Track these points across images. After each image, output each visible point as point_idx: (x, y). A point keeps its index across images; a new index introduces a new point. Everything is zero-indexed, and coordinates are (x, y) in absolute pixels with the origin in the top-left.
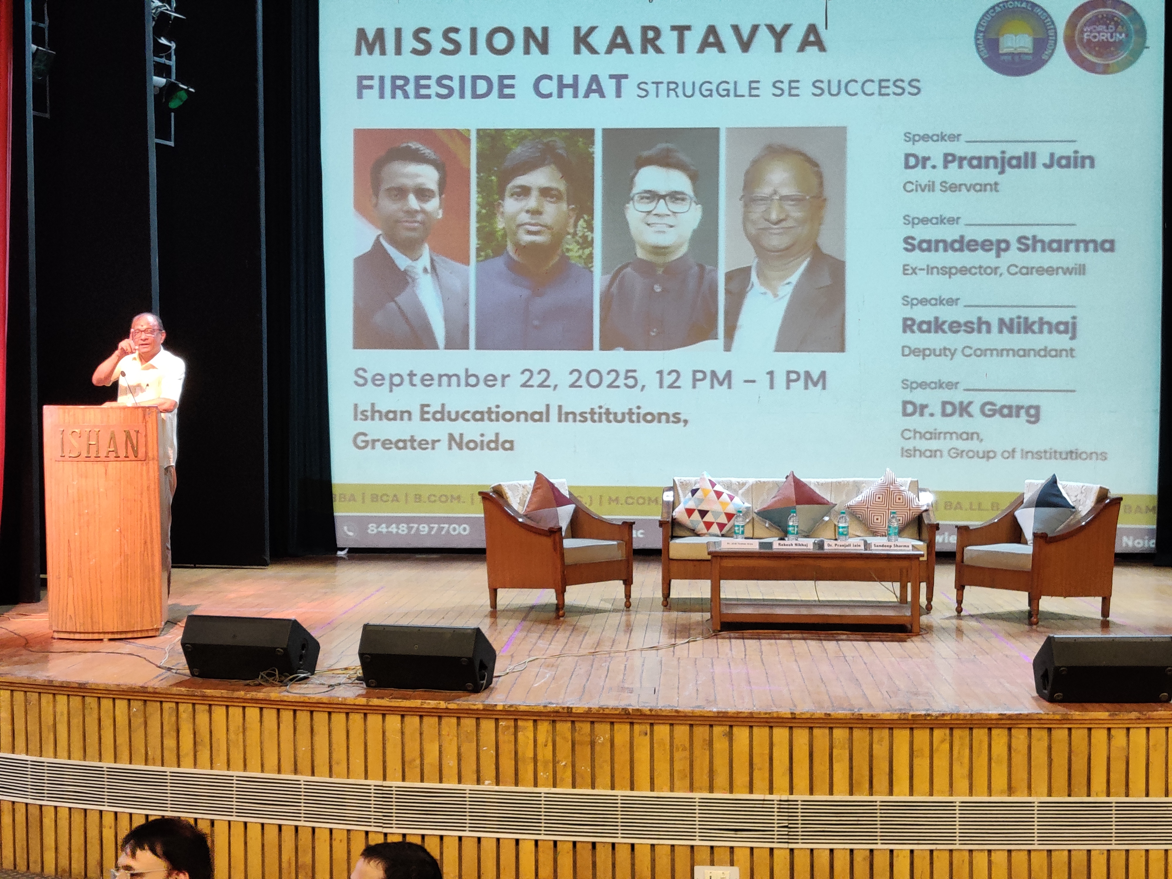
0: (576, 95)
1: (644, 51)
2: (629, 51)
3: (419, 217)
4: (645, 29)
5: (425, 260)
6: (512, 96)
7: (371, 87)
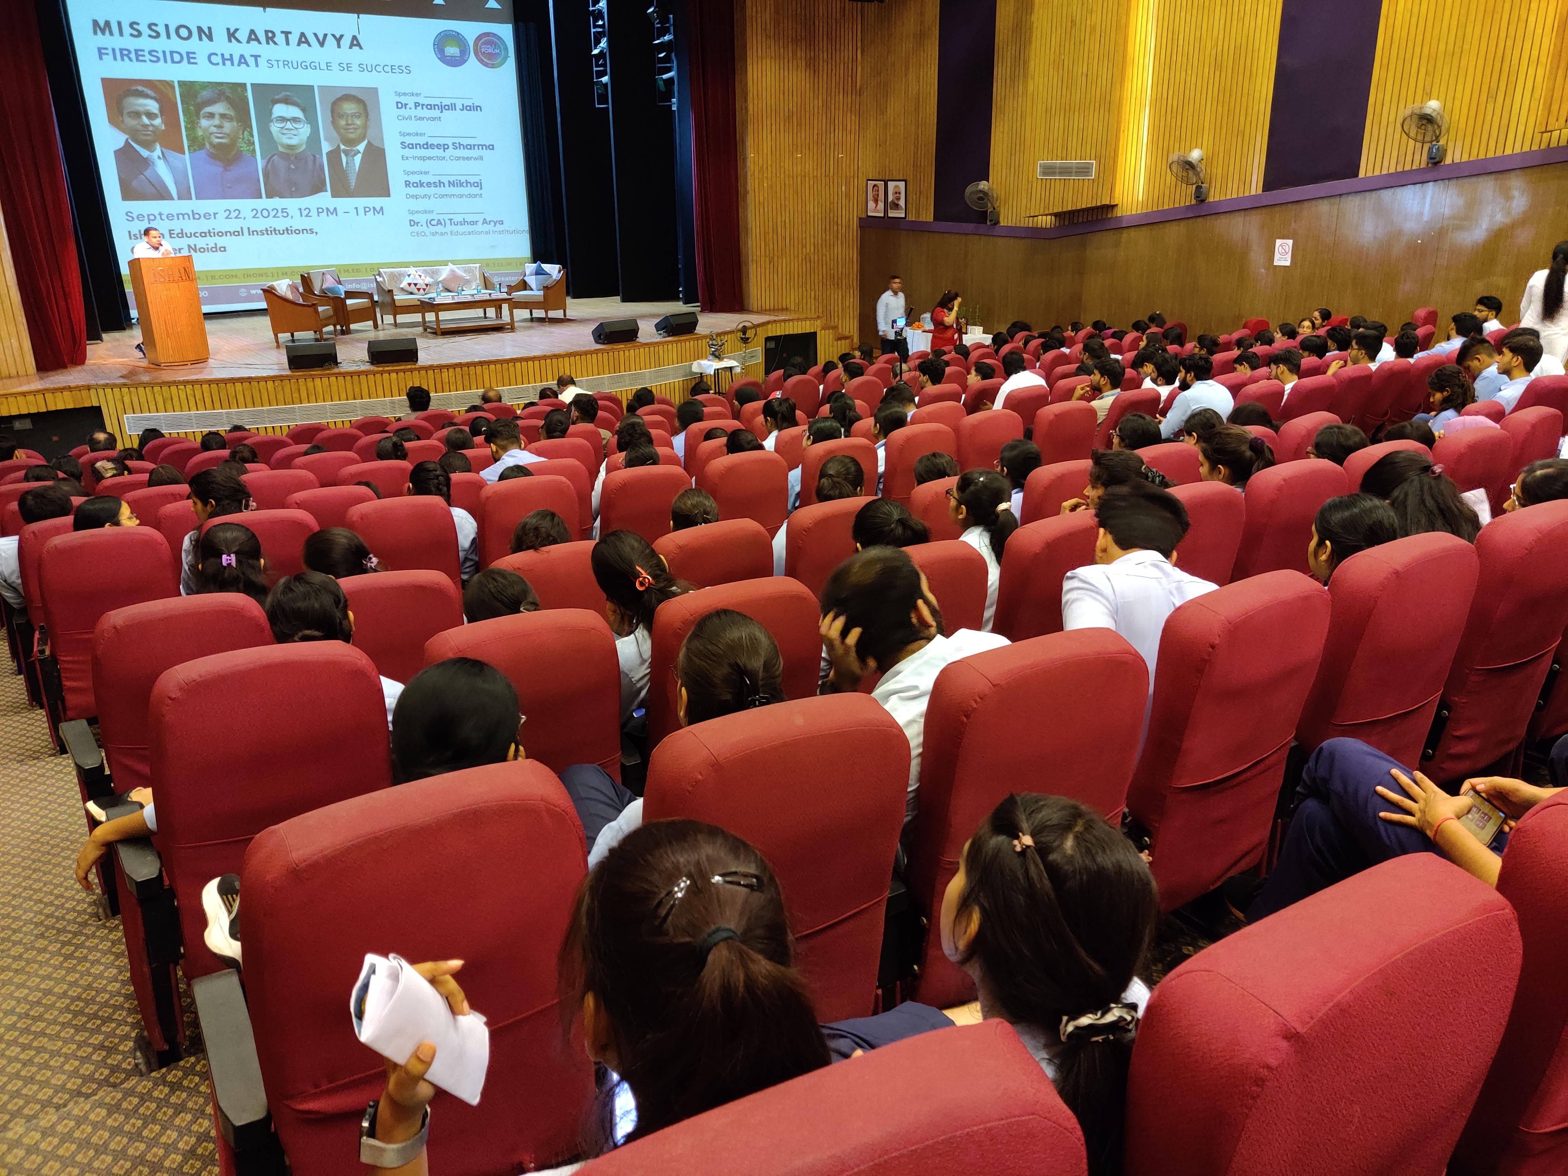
0: (233, 64)
1: (268, 43)
2: (260, 43)
3: (151, 128)
4: (267, 32)
5: (158, 152)
6: (196, 63)
7: (107, 54)
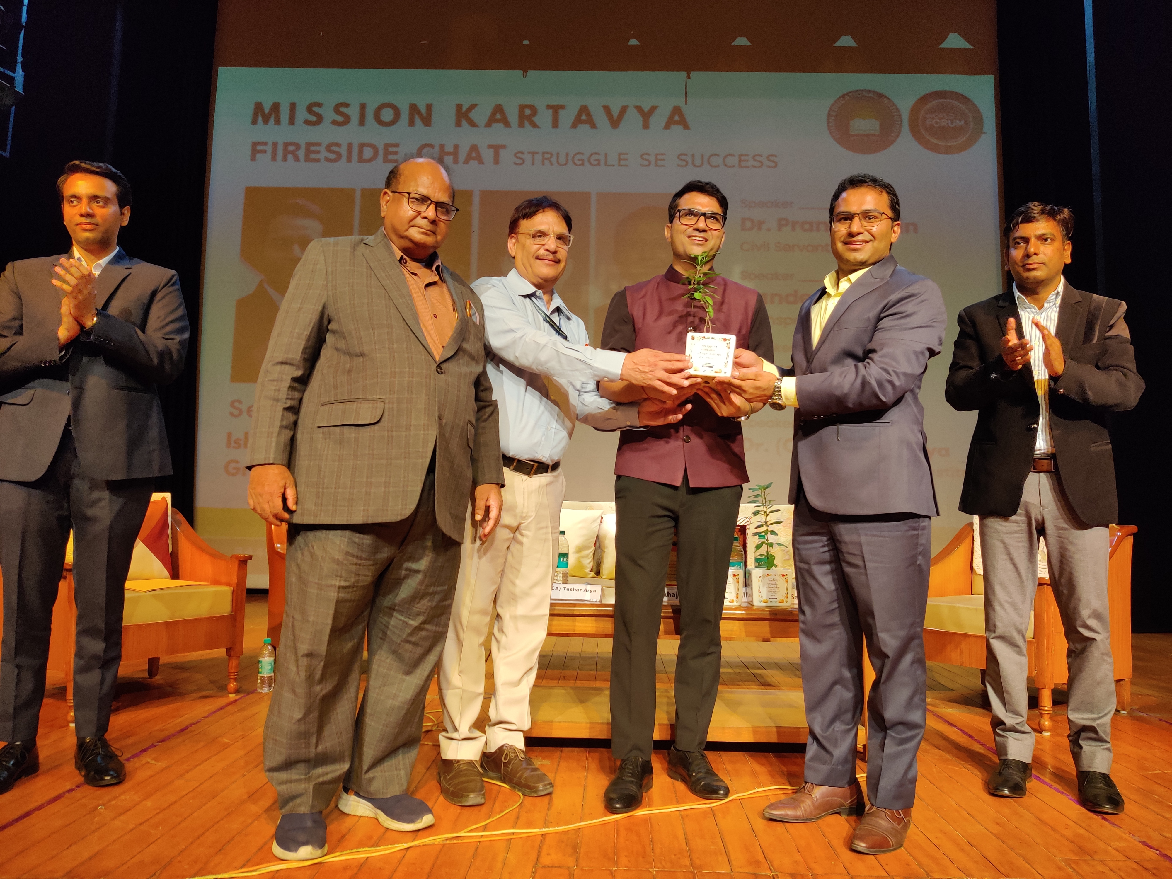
0: (456, 162)
1: (521, 125)
2: (507, 125)
4: (522, 108)
7: (264, 152)
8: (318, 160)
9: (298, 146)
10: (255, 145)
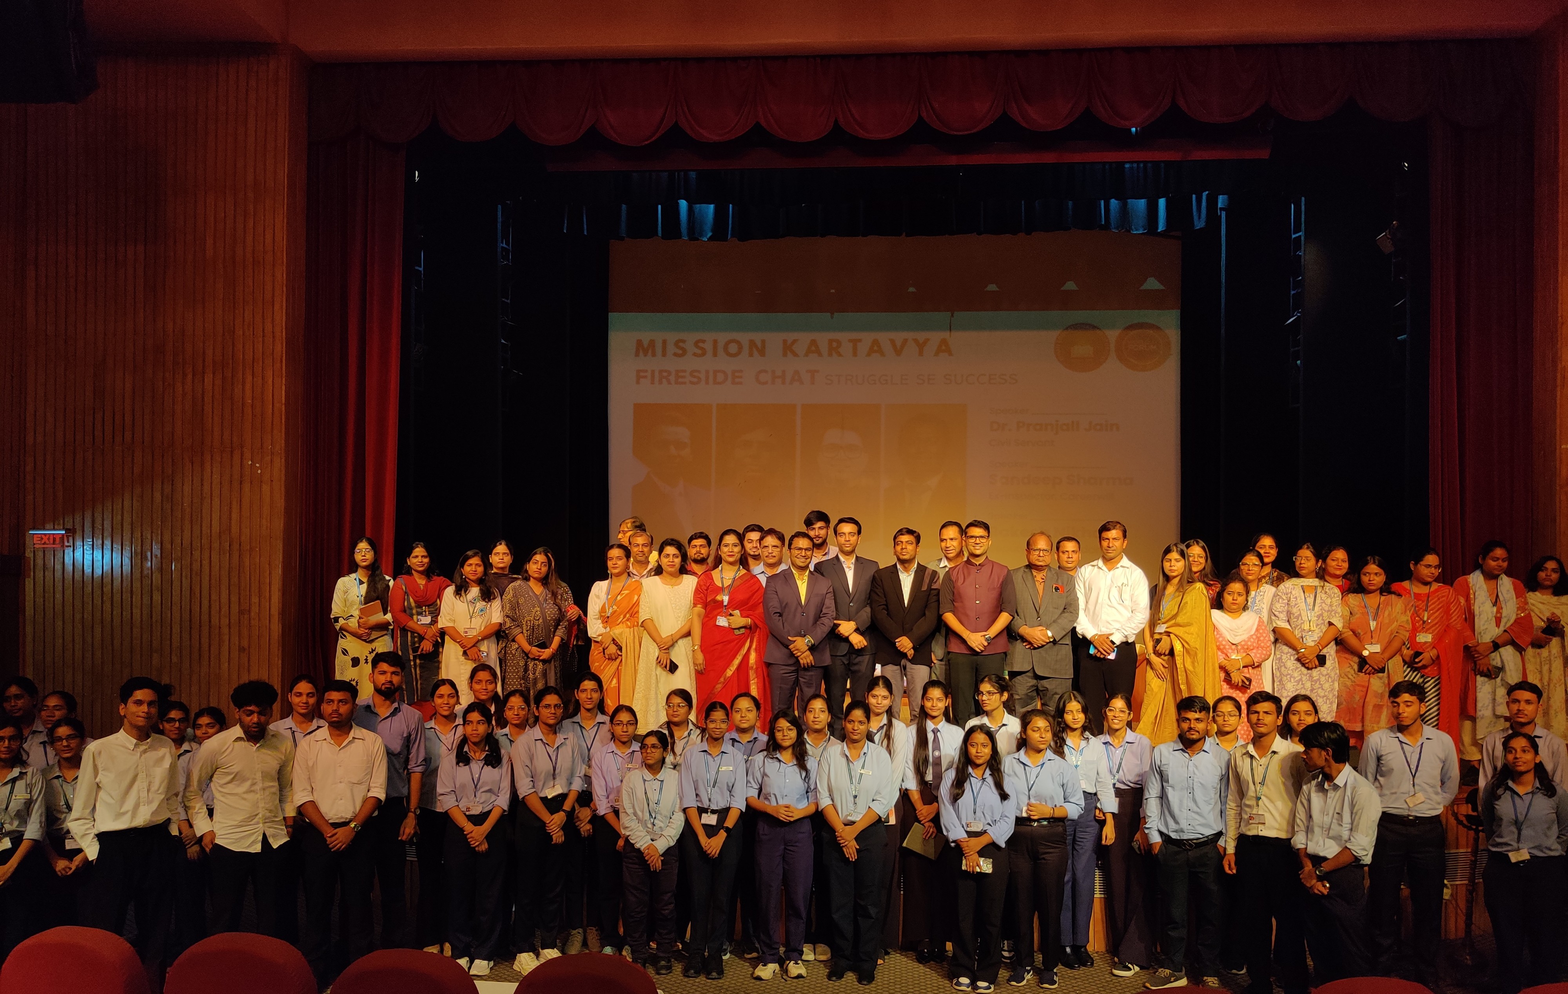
0: (784, 383)
3: (677, 460)
5: (680, 488)
7: (645, 377)
8: (685, 383)
9: (669, 373)
10: (638, 371)
